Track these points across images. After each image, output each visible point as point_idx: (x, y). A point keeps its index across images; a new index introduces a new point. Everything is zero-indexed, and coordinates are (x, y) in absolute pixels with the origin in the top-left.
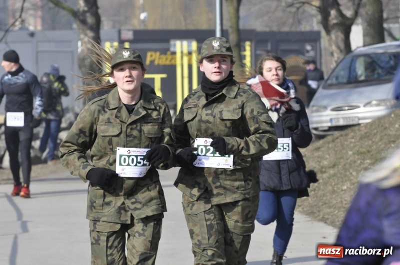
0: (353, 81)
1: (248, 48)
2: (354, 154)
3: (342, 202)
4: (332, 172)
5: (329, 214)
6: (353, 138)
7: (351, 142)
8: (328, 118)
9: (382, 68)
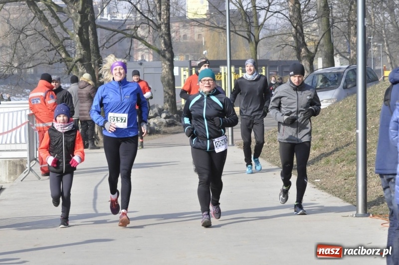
1: (264, 70)
9: (330, 81)
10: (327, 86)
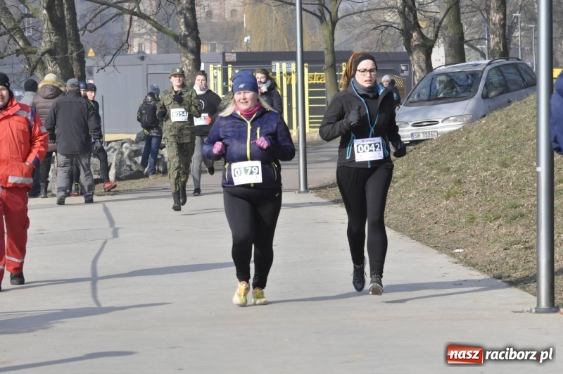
0: (433, 99)
2: (424, 165)
3: (406, 208)
4: (402, 181)
5: (393, 219)
6: (425, 151)
7: (423, 154)
8: (409, 133)
9: (460, 86)
10: (454, 93)
